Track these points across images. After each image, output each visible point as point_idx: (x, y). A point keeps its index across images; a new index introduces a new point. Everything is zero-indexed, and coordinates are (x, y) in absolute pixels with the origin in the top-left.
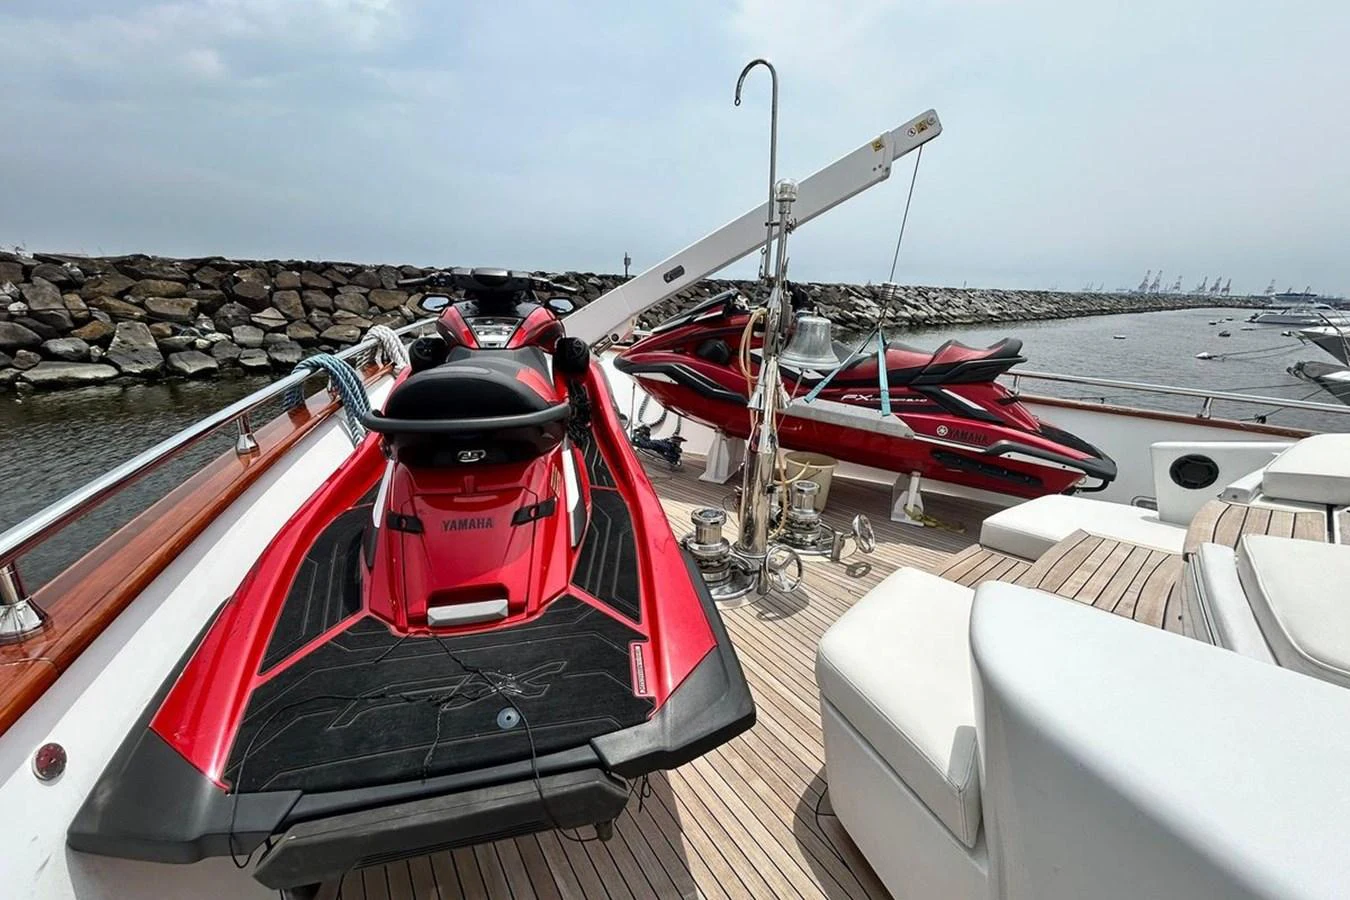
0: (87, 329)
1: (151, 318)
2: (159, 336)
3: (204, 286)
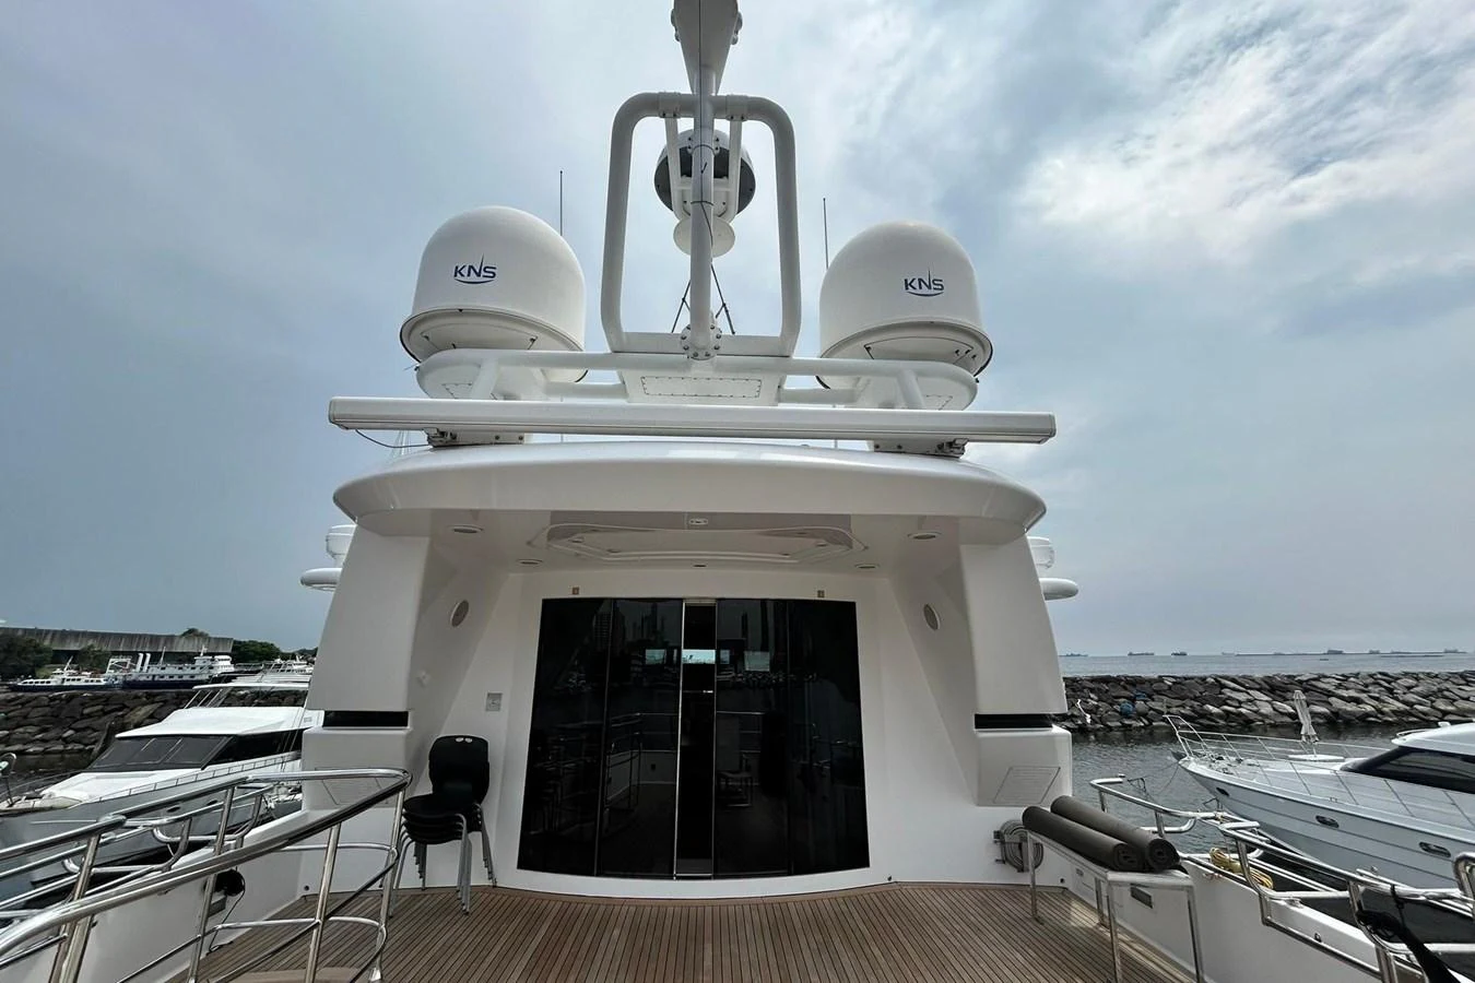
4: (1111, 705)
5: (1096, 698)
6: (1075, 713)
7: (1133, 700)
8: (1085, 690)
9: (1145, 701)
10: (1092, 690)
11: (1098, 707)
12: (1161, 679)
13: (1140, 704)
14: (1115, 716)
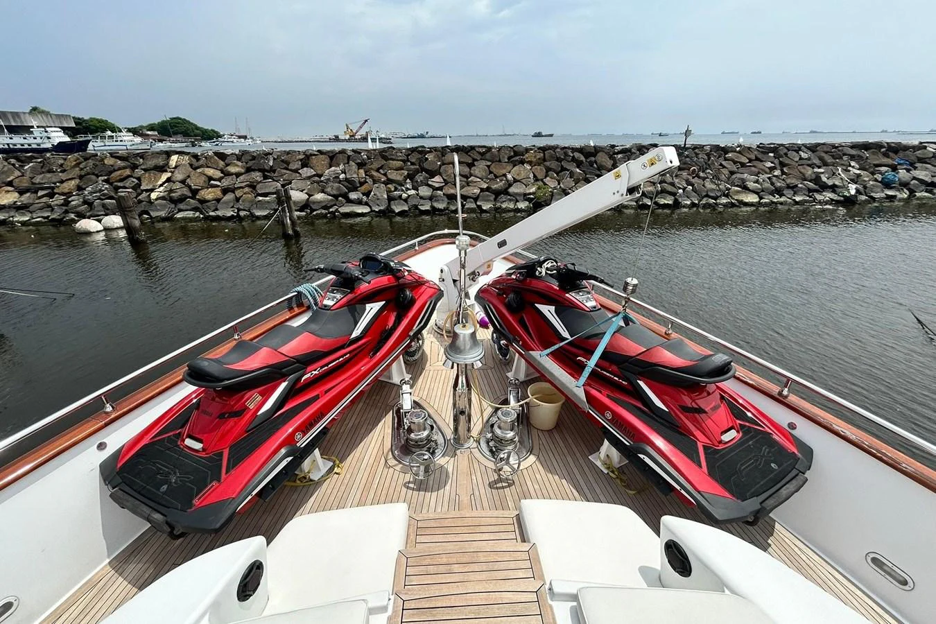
0: (363, 188)
1: (389, 181)
2: (389, 191)
3: (412, 164)
4: (873, 174)
5: (857, 166)
6: (837, 183)
7: (894, 169)
8: (845, 158)
9: (908, 171)
10: (852, 157)
11: (859, 176)
12: (922, 146)
13: (902, 174)
14: (877, 186)
